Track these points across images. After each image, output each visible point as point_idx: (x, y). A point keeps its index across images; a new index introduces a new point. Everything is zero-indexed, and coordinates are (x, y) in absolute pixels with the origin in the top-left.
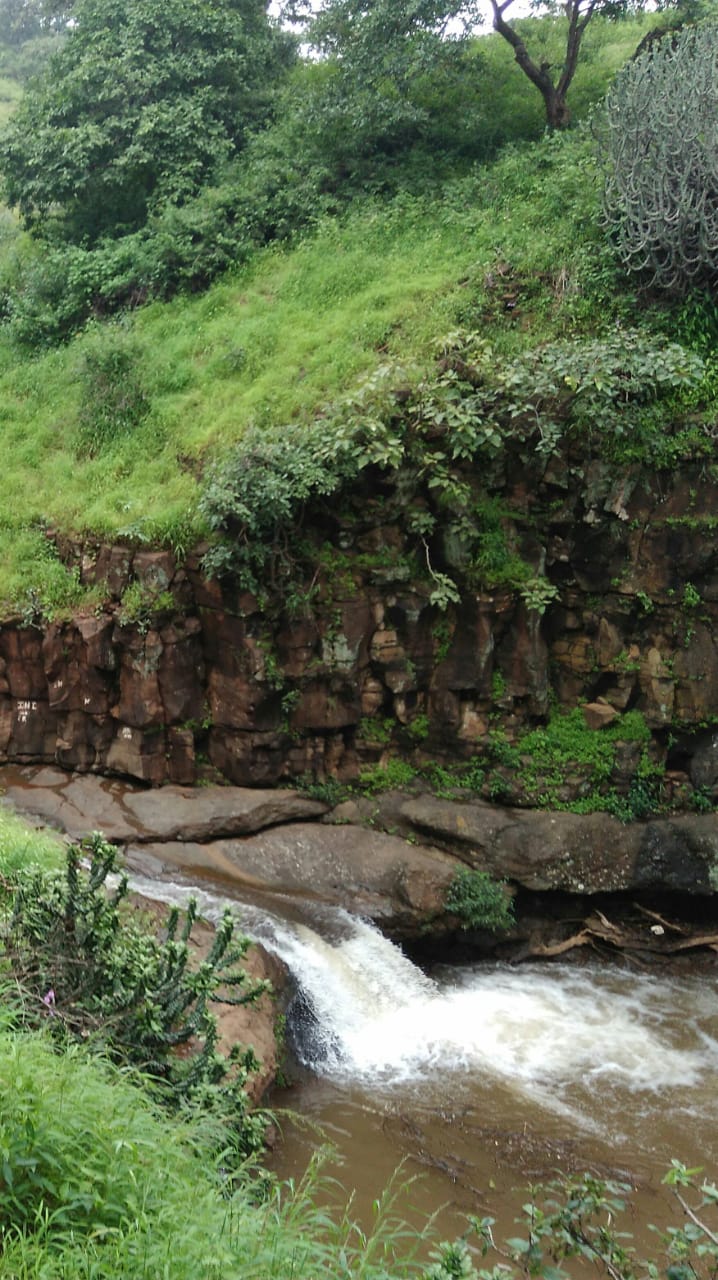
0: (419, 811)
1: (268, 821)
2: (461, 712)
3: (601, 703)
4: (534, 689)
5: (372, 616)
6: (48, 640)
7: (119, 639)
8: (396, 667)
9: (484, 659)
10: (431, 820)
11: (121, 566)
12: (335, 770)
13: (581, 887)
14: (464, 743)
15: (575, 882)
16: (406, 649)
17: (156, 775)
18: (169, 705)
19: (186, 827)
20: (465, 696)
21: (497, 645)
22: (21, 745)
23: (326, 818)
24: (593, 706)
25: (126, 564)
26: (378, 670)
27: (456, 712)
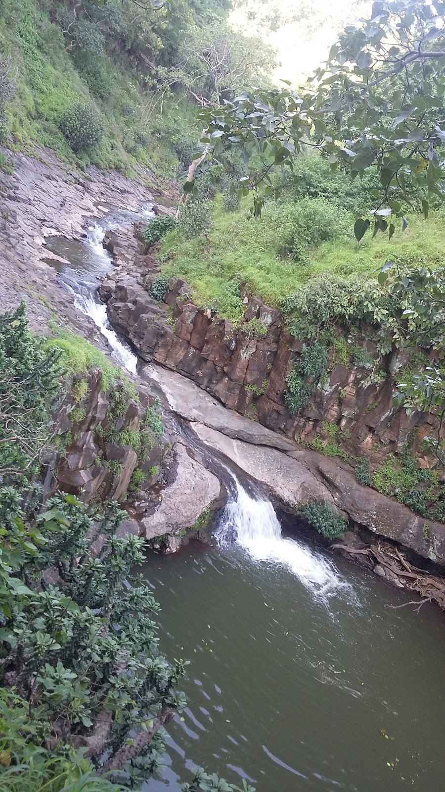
0: (325, 467)
1: (264, 443)
2: (366, 435)
3: (424, 459)
4: (398, 440)
5: (347, 378)
6: (213, 325)
7: (240, 337)
8: (348, 405)
9: (384, 417)
10: (327, 472)
11: (255, 308)
12: (304, 436)
13: (375, 529)
14: (360, 449)
15: (373, 526)
16: (356, 398)
17: (229, 403)
18: (248, 377)
19: (227, 428)
20: (371, 430)
21: (393, 415)
22: (184, 366)
23: (289, 453)
24: (420, 459)
25: (258, 307)
26: (341, 402)
27: (363, 435)
